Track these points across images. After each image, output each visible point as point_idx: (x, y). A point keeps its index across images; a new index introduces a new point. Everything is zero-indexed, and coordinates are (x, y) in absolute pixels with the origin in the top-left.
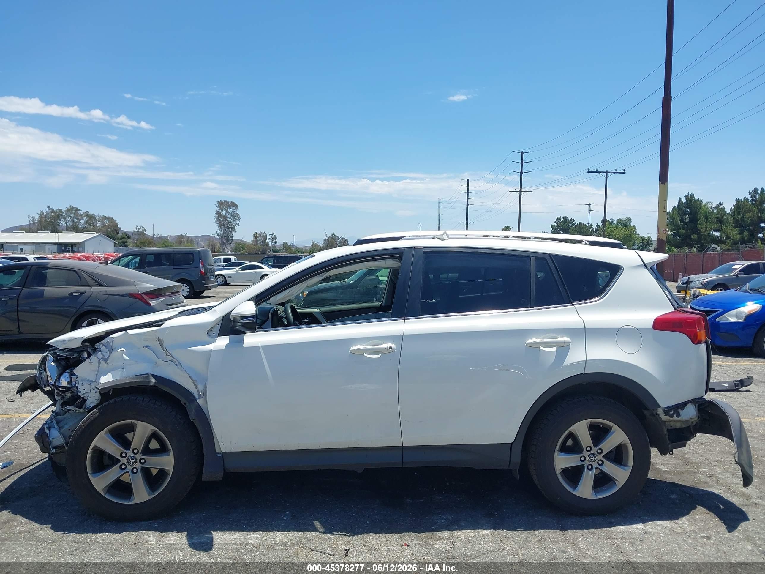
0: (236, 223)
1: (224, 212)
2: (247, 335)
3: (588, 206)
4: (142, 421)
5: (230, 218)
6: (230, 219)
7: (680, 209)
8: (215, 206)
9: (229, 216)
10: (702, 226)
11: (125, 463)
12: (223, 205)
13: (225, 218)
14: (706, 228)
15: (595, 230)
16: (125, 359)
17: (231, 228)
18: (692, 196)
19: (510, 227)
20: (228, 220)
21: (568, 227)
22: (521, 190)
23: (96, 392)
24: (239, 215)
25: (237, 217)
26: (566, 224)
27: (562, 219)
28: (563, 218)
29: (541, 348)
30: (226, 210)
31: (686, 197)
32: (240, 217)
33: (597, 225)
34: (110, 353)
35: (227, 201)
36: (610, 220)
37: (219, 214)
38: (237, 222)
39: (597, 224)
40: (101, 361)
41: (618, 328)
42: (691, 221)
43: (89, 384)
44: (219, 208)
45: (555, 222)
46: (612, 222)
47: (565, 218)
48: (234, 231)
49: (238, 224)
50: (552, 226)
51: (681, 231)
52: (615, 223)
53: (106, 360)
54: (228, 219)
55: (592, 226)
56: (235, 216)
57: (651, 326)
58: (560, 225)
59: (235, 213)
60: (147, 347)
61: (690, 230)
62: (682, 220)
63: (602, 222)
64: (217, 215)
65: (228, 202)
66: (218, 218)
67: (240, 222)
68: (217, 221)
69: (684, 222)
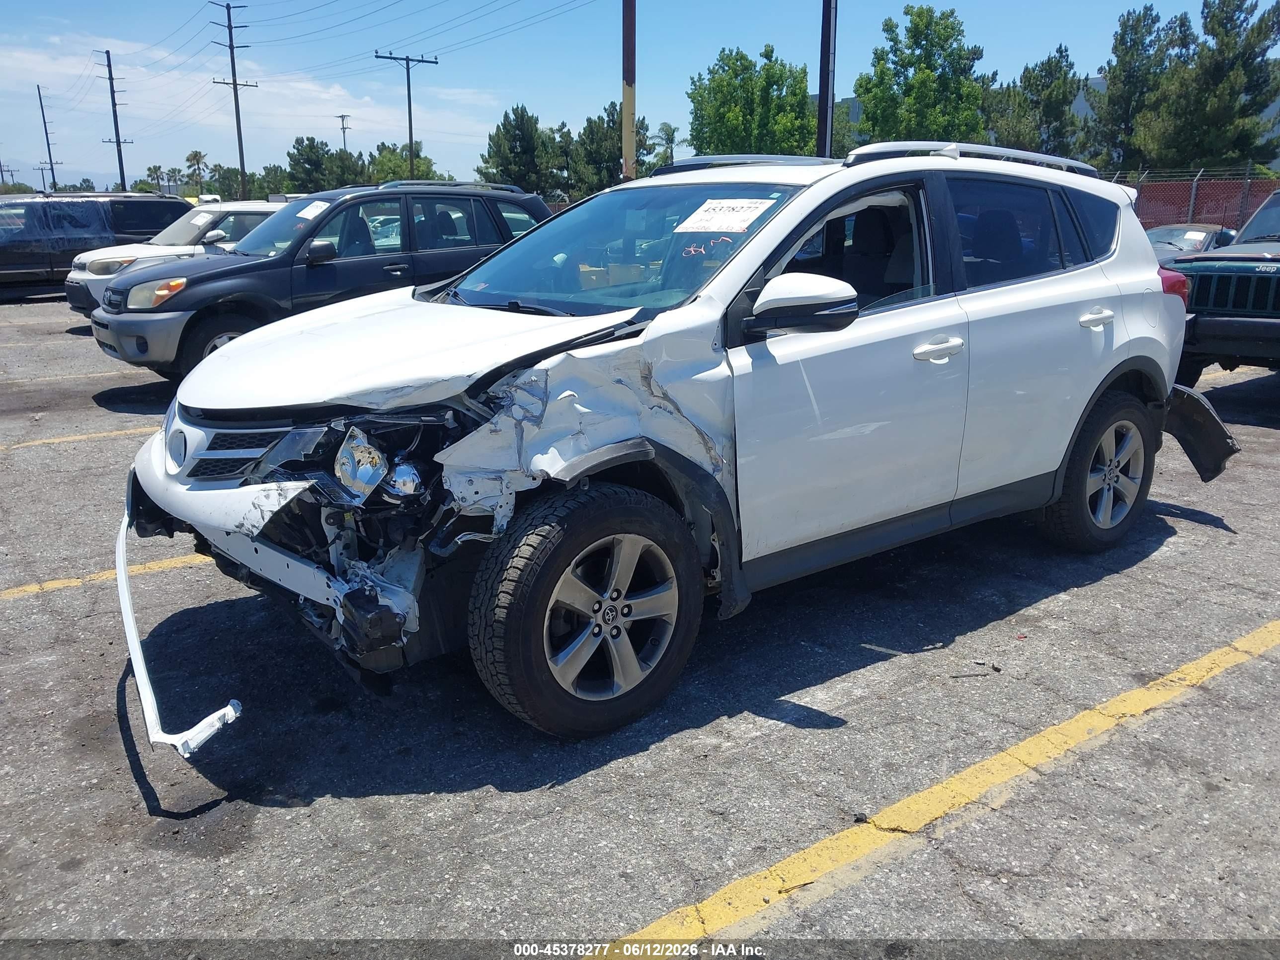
2: (771, 342)
3: (340, 119)
4: (630, 533)
7: (507, 131)
10: (542, 161)
11: (600, 621)
14: (548, 163)
15: (366, 162)
16: (582, 414)
18: (524, 109)
19: (203, 154)
21: (318, 156)
22: (235, 81)
23: (511, 494)
26: (314, 150)
27: (306, 142)
28: (308, 139)
31: (515, 111)
33: (371, 155)
34: (545, 404)
36: (391, 146)
39: (371, 153)
40: (525, 424)
42: (524, 151)
43: (495, 479)
45: (294, 147)
46: (394, 150)
47: (311, 140)
50: (289, 154)
51: (513, 167)
52: (398, 151)
53: (537, 420)
55: (362, 155)
58: (304, 153)
60: (619, 381)
61: (524, 167)
62: (512, 150)
63: (378, 150)
69: (514, 152)
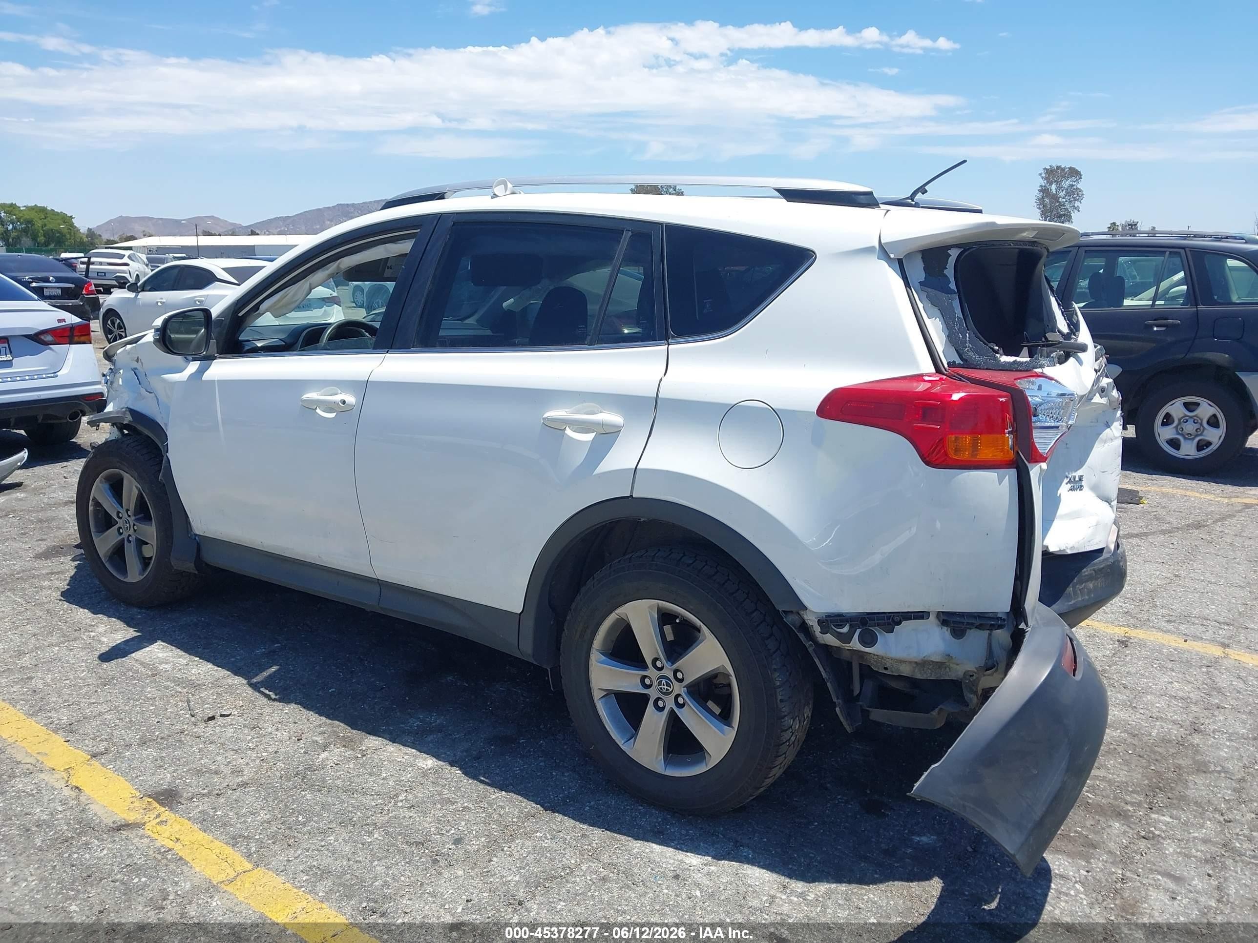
0: (1074, 206)
1: (1054, 187)
5: (1063, 198)
6: (1064, 200)
8: (1040, 177)
9: (1062, 194)
12: (1054, 174)
13: (1055, 198)
17: (1064, 215)
20: (1059, 202)
24: (1081, 191)
25: (1078, 194)
29: (568, 432)
30: (1058, 183)
32: (1083, 195)
35: (1063, 166)
37: (1044, 191)
38: (1077, 204)
41: (730, 405)
44: (1045, 181)
48: (1069, 221)
49: (1077, 209)
54: (1060, 200)
56: (1075, 194)
57: (814, 406)
59: (1075, 187)
64: (1042, 194)
65: (1063, 169)
66: (1043, 198)
67: (1082, 205)
68: (1040, 203)
